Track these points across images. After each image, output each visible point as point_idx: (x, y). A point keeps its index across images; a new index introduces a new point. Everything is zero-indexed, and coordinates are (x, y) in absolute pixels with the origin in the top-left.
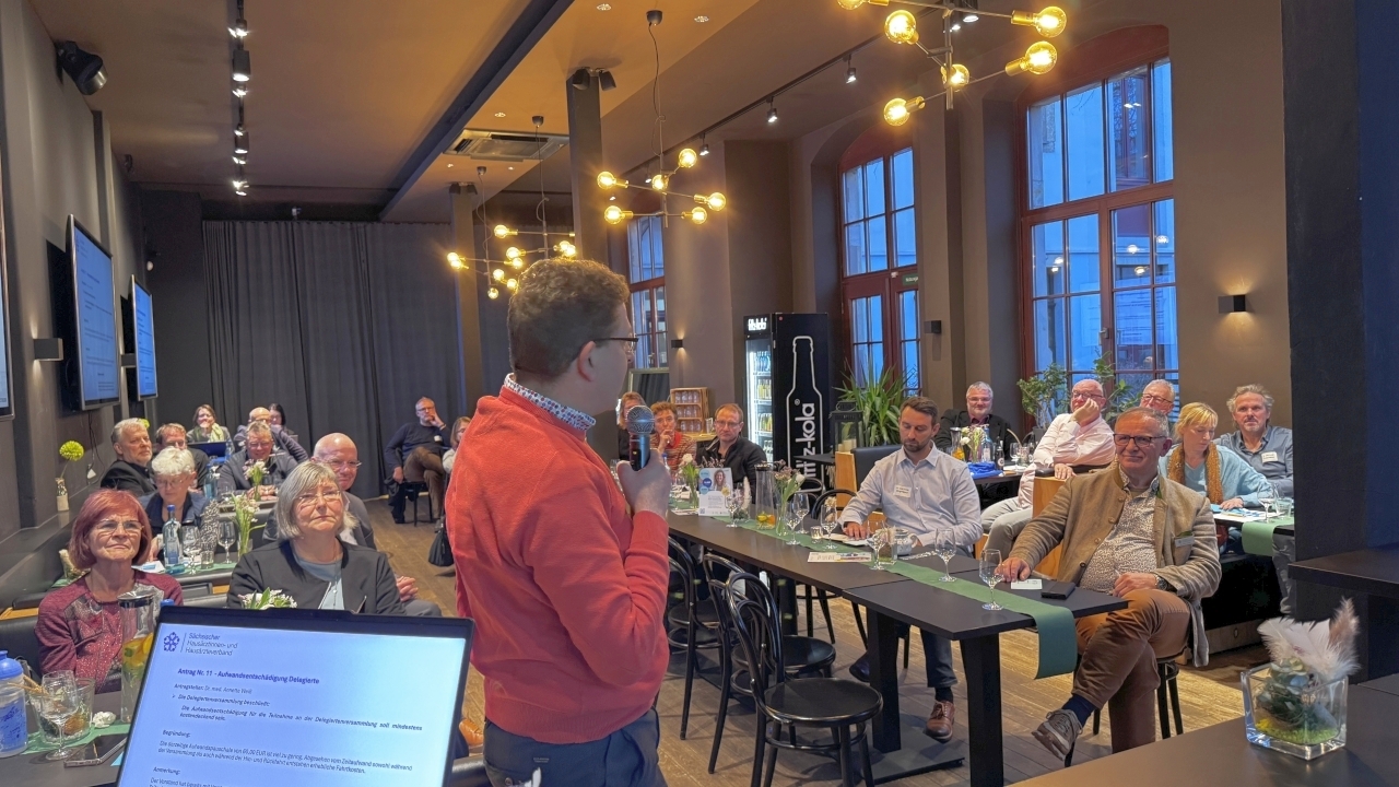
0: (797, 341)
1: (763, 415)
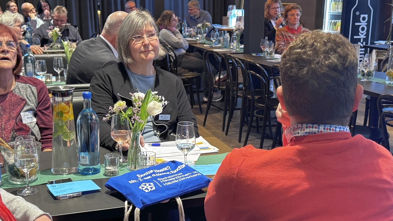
1: (333, 21)
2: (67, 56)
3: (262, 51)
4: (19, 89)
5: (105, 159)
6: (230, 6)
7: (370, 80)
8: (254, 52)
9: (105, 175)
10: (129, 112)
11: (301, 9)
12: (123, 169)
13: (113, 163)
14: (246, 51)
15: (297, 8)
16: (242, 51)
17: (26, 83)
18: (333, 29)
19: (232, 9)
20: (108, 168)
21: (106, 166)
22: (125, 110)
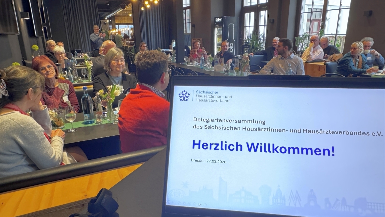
0: (230, 25)
2: (88, 68)
3: (184, 62)
4: (61, 86)
5: (95, 117)
6: (173, 40)
7: (228, 74)
8: (180, 63)
9: (96, 124)
10: (106, 95)
11: (200, 41)
12: (106, 120)
13: (99, 118)
14: (177, 62)
15: (197, 41)
16: (175, 62)
17: (64, 82)
18: (218, 50)
19: (174, 41)
20: (98, 120)
21: (96, 119)
22: (104, 94)
